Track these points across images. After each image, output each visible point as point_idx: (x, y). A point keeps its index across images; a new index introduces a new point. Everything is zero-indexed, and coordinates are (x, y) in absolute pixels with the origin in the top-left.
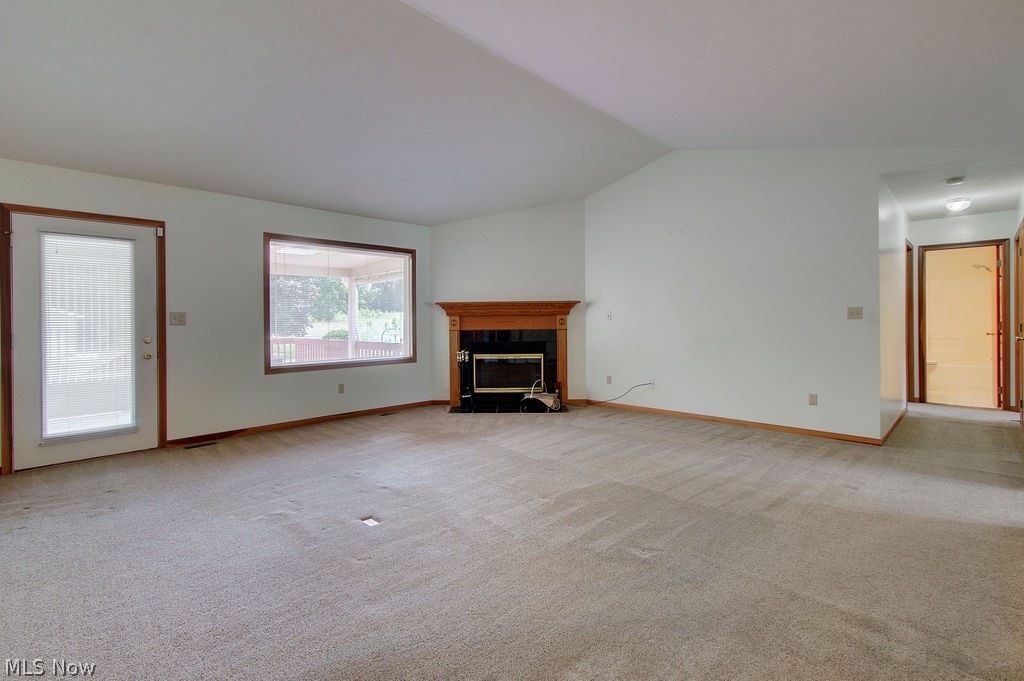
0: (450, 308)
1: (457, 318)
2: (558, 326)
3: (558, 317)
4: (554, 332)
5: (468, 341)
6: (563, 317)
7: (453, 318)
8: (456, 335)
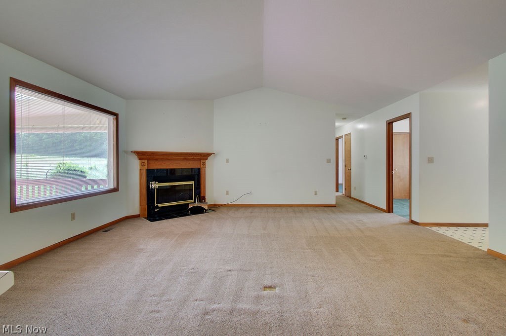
0: (141, 155)
1: (146, 161)
2: (202, 166)
3: (202, 161)
4: (199, 169)
5: (151, 175)
6: (204, 161)
7: (143, 161)
8: (144, 172)
